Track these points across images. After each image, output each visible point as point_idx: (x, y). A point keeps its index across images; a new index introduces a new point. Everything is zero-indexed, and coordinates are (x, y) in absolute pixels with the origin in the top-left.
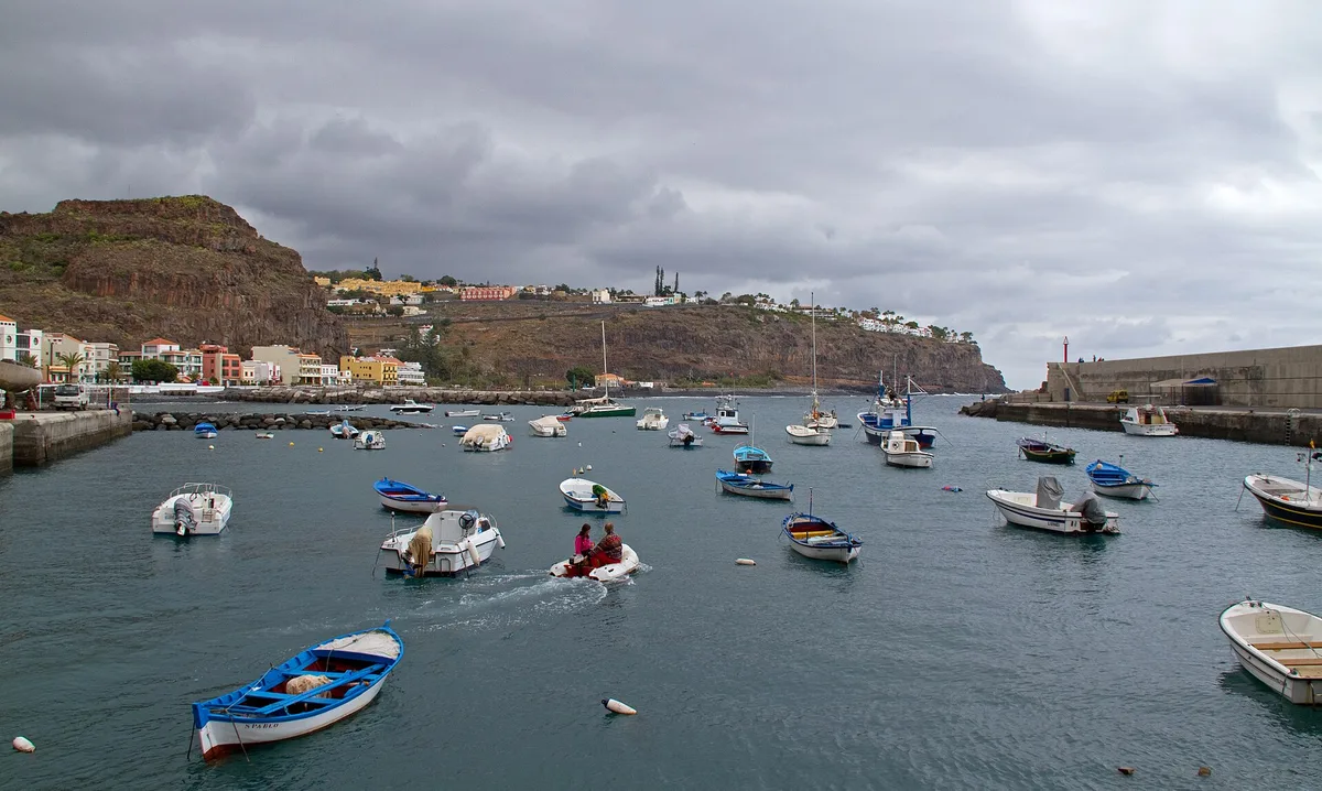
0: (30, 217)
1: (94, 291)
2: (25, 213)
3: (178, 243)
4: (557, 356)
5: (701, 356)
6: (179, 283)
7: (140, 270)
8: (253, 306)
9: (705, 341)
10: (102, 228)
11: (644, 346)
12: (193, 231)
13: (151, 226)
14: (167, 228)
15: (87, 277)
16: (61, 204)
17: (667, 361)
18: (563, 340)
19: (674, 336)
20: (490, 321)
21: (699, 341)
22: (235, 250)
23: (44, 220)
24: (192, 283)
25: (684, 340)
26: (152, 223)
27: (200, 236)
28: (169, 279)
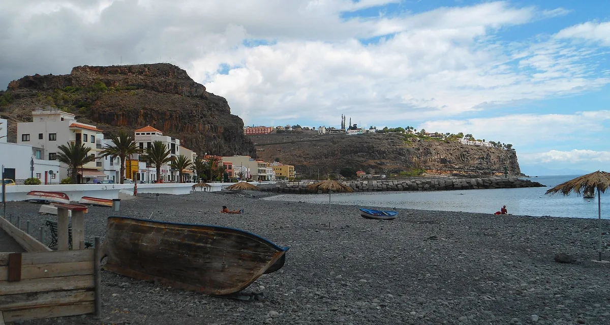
0: (54, 77)
1: (113, 123)
2: (51, 75)
3: (161, 92)
4: (305, 163)
5: (383, 161)
6: (171, 116)
7: (144, 108)
8: (215, 131)
9: (384, 152)
10: (108, 83)
11: (351, 156)
12: (171, 84)
13: (142, 81)
14: (152, 82)
15: (107, 113)
16: (76, 69)
17: (364, 164)
18: (308, 154)
19: (367, 150)
20: (264, 145)
21: (381, 153)
22: (197, 96)
23: (67, 79)
24: (179, 117)
25: (373, 152)
26: (141, 79)
27: (176, 87)
28: (164, 114)
